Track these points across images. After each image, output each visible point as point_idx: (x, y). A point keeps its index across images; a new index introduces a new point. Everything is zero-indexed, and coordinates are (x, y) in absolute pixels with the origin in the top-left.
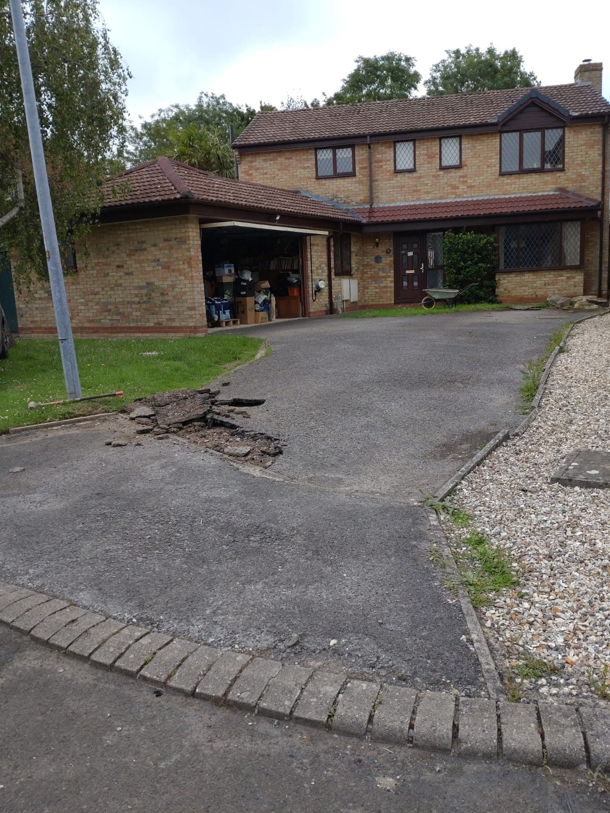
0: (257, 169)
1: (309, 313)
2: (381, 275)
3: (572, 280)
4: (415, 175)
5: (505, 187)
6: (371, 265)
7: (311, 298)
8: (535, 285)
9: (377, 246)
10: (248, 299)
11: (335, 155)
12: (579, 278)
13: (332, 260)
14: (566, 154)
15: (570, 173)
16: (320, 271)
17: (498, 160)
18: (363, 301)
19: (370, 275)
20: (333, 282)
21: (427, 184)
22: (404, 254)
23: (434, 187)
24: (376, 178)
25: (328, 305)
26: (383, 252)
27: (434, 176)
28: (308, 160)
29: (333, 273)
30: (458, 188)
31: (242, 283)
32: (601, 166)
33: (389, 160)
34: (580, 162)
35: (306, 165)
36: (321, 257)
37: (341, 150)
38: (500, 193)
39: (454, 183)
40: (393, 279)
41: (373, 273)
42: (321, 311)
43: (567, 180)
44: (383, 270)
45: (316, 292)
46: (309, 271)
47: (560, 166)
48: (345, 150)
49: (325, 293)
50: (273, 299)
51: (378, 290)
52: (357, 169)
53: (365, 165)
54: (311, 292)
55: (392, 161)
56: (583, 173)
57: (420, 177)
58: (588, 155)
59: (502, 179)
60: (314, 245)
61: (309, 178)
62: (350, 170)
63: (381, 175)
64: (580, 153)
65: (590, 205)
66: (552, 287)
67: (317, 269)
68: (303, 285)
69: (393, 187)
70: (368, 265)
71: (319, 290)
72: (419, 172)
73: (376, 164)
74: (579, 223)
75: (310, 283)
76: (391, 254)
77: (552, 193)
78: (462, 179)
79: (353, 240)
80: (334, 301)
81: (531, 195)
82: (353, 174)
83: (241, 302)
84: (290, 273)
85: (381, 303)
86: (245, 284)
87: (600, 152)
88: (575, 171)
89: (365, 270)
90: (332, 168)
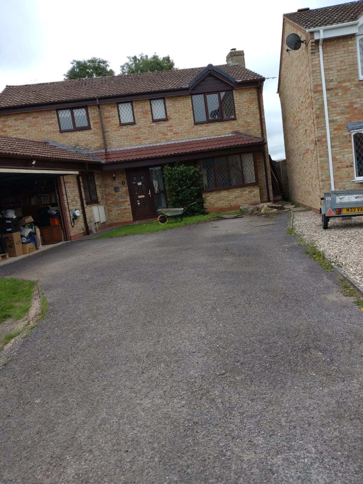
0: (10, 127)
1: (70, 237)
2: (120, 200)
3: (252, 193)
4: (135, 126)
5: (199, 132)
6: (111, 194)
7: (70, 225)
8: (229, 199)
9: (115, 180)
10: (14, 234)
11: (72, 114)
12: (256, 191)
13: (83, 193)
14: (236, 109)
15: (240, 121)
16: (74, 203)
17: (192, 114)
18: (109, 221)
19: (112, 202)
20: (86, 210)
21: (145, 133)
22: (135, 184)
23: (150, 134)
24: (107, 130)
25: (84, 228)
26: (119, 183)
27: (149, 127)
28: (51, 118)
29: (85, 203)
30: (167, 135)
31: (7, 222)
32: (259, 115)
33: (115, 117)
34: (245, 113)
35: (50, 122)
36: (74, 191)
37: (77, 110)
38: (196, 137)
39: (163, 131)
40: (130, 203)
41: (114, 200)
42: (80, 234)
43: (238, 126)
44: (122, 197)
45: (73, 219)
46: (66, 204)
47: (233, 117)
48: (80, 110)
49: (81, 219)
50: (38, 230)
51: (119, 212)
52: (91, 123)
53: (97, 121)
54: (69, 220)
55: (117, 116)
56: (248, 121)
57: (139, 128)
58: (250, 109)
59: (196, 127)
60: (67, 182)
61: (54, 132)
62: (86, 125)
63: (111, 127)
64: (245, 107)
65: (258, 142)
66: (240, 199)
67: (72, 201)
68: (63, 215)
69: (121, 136)
70: (109, 194)
71: (75, 217)
72: (138, 124)
73: (106, 120)
74: (252, 154)
75: (68, 213)
76: (125, 185)
77: (230, 135)
78: (169, 128)
79: (96, 176)
80: (88, 224)
81: (217, 137)
82: (88, 128)
83: (7, 238)
84: (50, 206)
85: (124, 221)
86: (10, 222)
87: (257, 106)
88: (243, 119)
89: (107, 198)
90: (72, 124)
